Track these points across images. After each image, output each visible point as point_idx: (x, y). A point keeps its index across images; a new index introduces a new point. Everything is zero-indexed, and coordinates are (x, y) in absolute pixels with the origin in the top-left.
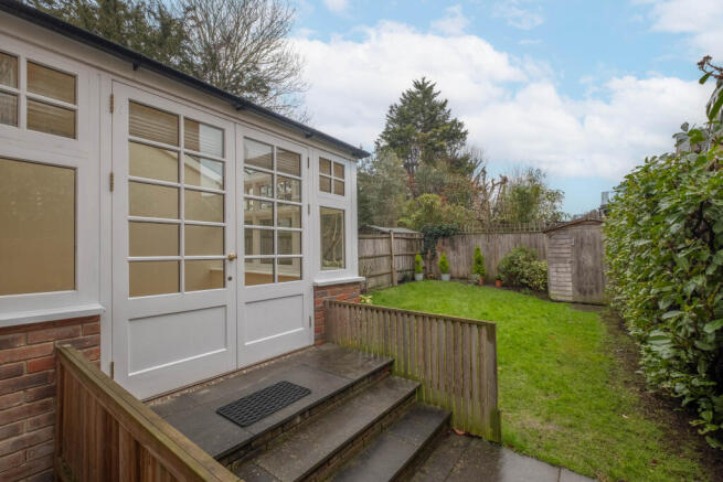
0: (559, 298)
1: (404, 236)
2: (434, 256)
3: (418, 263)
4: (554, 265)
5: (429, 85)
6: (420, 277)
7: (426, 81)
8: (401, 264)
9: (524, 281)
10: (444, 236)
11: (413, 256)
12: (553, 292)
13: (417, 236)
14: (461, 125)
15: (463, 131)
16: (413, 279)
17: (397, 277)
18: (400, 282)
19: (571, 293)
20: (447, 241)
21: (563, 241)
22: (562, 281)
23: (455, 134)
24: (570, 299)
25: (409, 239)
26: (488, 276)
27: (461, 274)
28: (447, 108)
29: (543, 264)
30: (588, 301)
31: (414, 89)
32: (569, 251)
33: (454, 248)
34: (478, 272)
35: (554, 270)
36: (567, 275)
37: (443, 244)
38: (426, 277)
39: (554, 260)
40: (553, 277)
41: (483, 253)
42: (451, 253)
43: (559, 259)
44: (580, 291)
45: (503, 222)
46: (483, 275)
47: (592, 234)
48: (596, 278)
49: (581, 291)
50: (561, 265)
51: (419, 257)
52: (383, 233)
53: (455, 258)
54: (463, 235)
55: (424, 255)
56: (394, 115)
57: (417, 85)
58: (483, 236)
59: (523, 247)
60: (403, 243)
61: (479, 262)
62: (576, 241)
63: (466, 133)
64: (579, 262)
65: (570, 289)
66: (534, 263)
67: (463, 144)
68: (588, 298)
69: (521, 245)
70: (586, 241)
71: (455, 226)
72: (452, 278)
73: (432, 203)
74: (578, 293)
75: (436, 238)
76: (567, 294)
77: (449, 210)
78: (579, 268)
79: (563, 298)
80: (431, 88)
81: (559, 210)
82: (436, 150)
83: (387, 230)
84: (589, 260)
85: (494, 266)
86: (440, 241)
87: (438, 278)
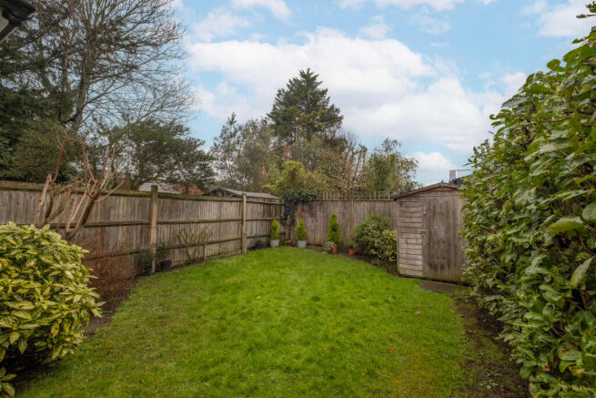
0: (408, 273)
1: (261, 201)
2: (293, 222)
3: (275, 229)
4: (405, 236)
5: (312, 76)
6: (275, 243)
7: (310, 72)
8: (253, 229)
9: (373, 251)
10: (303, 202)
11: (270, 221)
12: (402, 266)
13: (277, 202)
14: (338, 110)
15: (339, 115)
16: (269, 245)
17: (247, 243)
18: (252, 249)
19: (421, 268)
20: (306, 207)
21: (414, 209)
22: (412, 254)
23: (332, 118)
24: (420, 274)
25: (268, 204)
26: (342, 244)
27: (317, 241)
28: (327, 96)
29: (394, 233)
30: (439, 277)
31: (300, 78)
32: (420, 220)
33: (313, 215)
34: (332, 239)
35: (403, 241)
36: (417, 247)
37: (302, 210)
38: (282, 244)
39: (403, 230)
40: (403, 250)
41: (339, 221)
42: (310, 220)
43: (409, 229)
44: (430, 265)
45: (360, 190)
46: (337, 243)
47: (446, 203)
48: (448, 251)
49: (432, 265)
50: (411, 236)
51: (276, 223)
52: (235, 196)
53: (312, 224)
54: (321, 202)
55: (283, 221)
56: (282, 98)
57: (302, 74)
58: (339, 204)
59: (378, 215)
60: (260, 208)
61: (334, 229)
62: (429, 210)
63: (341, 118)
64: (430, 233)
65: (420, 263)
66: (386, 232)
67: (339, 127)
68: (439, 275)
69: (375, 213)
70: (438, 210)
71: (314, 192)
72: (308, 244)
73: (295, 170)
74: (427, 268)
75: (296, 204)
76: (416, 268)
77: (310, 177)
78: (430, 239)
79: (412, 274)
80: (315, 78)
81: (412, 180)
82: (315, 130)
83: (240, 193)
84: (440, 231)
85: (348, 234)
86: (299, 207)
87: (294, 245)
